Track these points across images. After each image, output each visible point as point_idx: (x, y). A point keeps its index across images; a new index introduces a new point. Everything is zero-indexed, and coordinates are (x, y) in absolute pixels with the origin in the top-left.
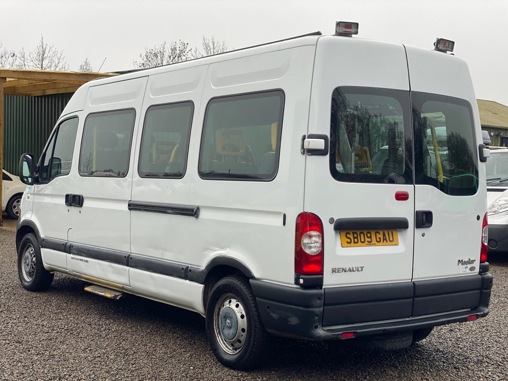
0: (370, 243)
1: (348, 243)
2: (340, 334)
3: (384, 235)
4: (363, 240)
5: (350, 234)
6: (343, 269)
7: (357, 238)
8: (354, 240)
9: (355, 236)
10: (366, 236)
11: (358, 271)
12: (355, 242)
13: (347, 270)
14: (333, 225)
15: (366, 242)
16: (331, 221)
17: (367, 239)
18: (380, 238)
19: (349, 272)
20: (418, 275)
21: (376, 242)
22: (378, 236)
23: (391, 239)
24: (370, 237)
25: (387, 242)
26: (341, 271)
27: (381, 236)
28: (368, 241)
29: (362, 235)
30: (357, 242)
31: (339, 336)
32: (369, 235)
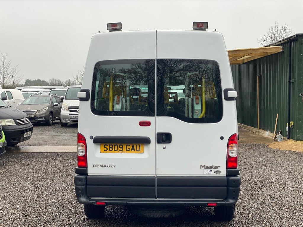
0: (121, 151)
1: (104, 150)
2: (93, 202)
3: (133, 147)
4: (116, 149)
5: (107, 145)
6: (101, 165)
7: (112, 148)
8: (109, 149)
9: (111, 146)
10: (118, 147)
11: (111, 167)
12: (109, 150)
13: (103, 166)
14: (93, 140)
15: (118, 151)
16: (91, 137)
17: (119, 149)
18: (129, 149)
19: (105, 167)
20: (161, 173)
21: (126, 151)
22: (128, 147)
23: (138, 149)
24: (122, 148)
25: (134, 151)
26: (99, 166)
27: (131, 147)
28: (119, 150)
29: (116, 147)
30: (111, 151)
31: (93, 203)
32: (121, 147)
